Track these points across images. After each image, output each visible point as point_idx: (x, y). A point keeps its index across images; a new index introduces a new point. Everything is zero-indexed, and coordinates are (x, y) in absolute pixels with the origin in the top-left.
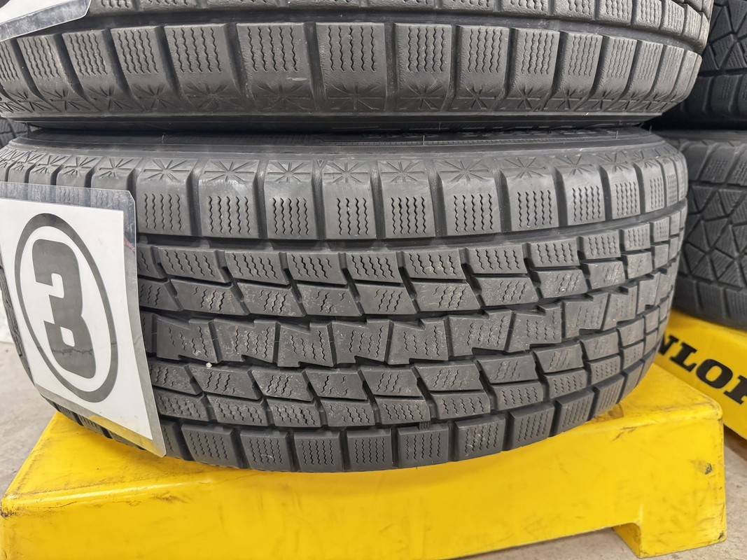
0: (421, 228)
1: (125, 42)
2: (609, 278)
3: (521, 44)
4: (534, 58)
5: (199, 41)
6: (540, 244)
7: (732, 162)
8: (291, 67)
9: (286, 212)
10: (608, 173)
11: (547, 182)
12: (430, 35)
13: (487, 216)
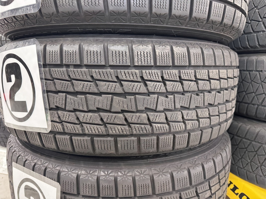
0: (148, 193)
1: (60, 140)
2: (206, 196)
3: (176, 139)
4: (181, 142)
5: (82, 142)
6: (184, 192)
7: (246, 131)
8: (109, 149)
9: (106, 189)
10: (204, 165)
11: (186, 172)
12: (150, 140)
13: (168, 187)
